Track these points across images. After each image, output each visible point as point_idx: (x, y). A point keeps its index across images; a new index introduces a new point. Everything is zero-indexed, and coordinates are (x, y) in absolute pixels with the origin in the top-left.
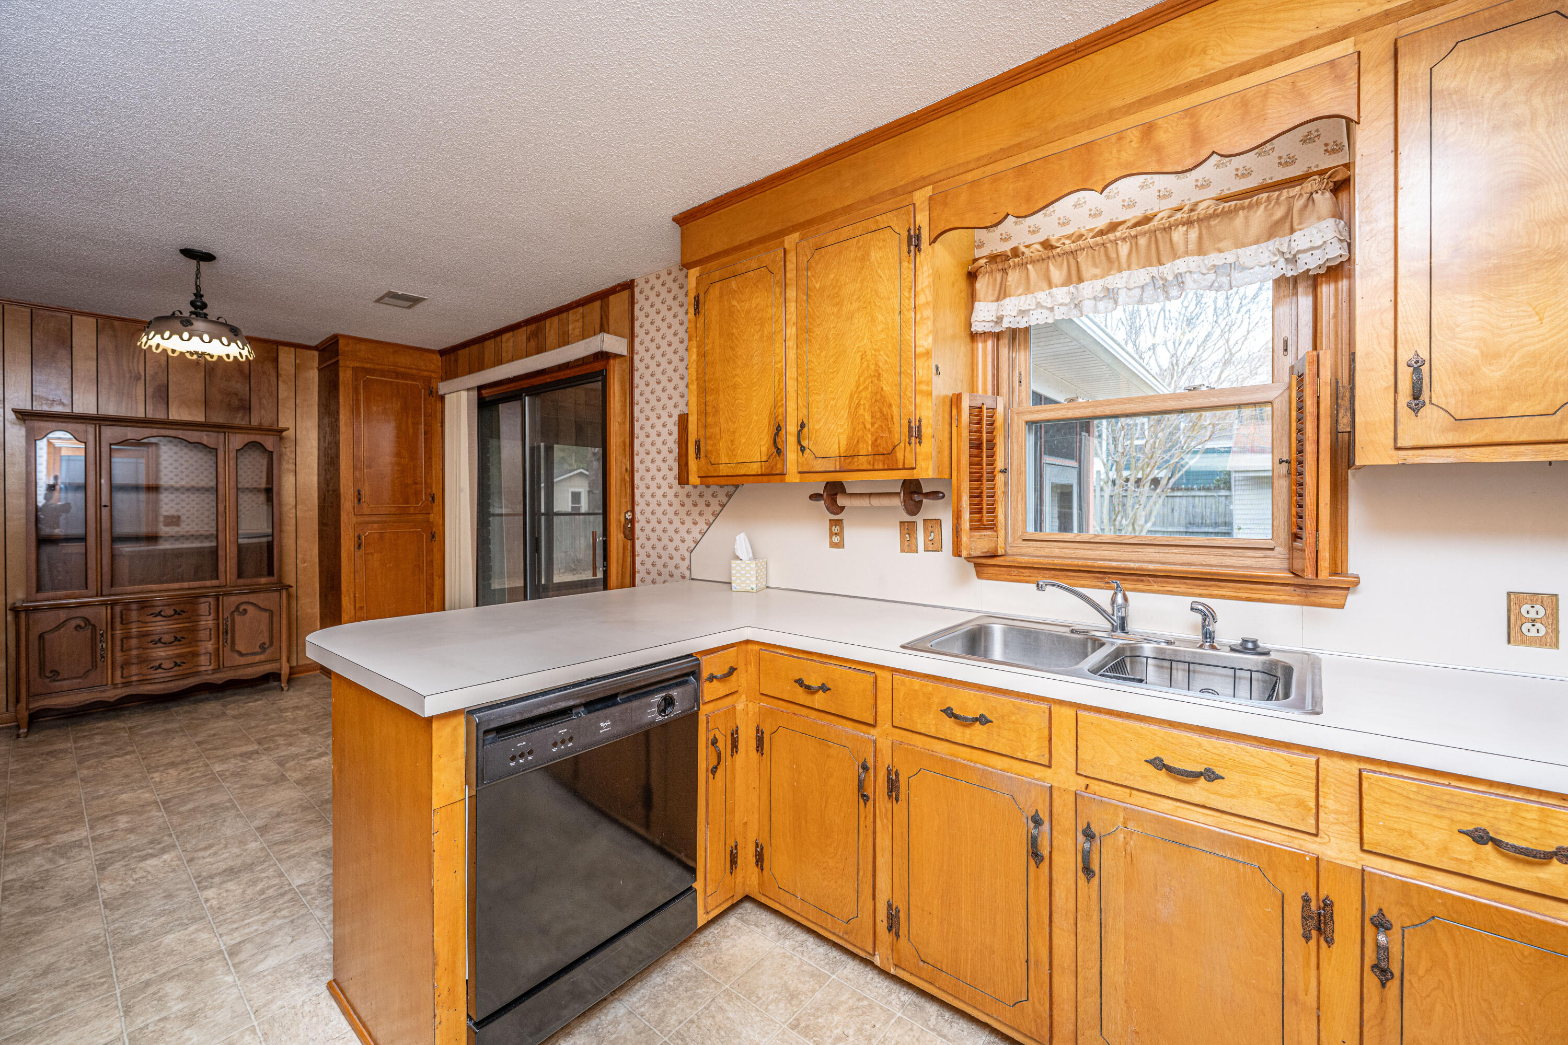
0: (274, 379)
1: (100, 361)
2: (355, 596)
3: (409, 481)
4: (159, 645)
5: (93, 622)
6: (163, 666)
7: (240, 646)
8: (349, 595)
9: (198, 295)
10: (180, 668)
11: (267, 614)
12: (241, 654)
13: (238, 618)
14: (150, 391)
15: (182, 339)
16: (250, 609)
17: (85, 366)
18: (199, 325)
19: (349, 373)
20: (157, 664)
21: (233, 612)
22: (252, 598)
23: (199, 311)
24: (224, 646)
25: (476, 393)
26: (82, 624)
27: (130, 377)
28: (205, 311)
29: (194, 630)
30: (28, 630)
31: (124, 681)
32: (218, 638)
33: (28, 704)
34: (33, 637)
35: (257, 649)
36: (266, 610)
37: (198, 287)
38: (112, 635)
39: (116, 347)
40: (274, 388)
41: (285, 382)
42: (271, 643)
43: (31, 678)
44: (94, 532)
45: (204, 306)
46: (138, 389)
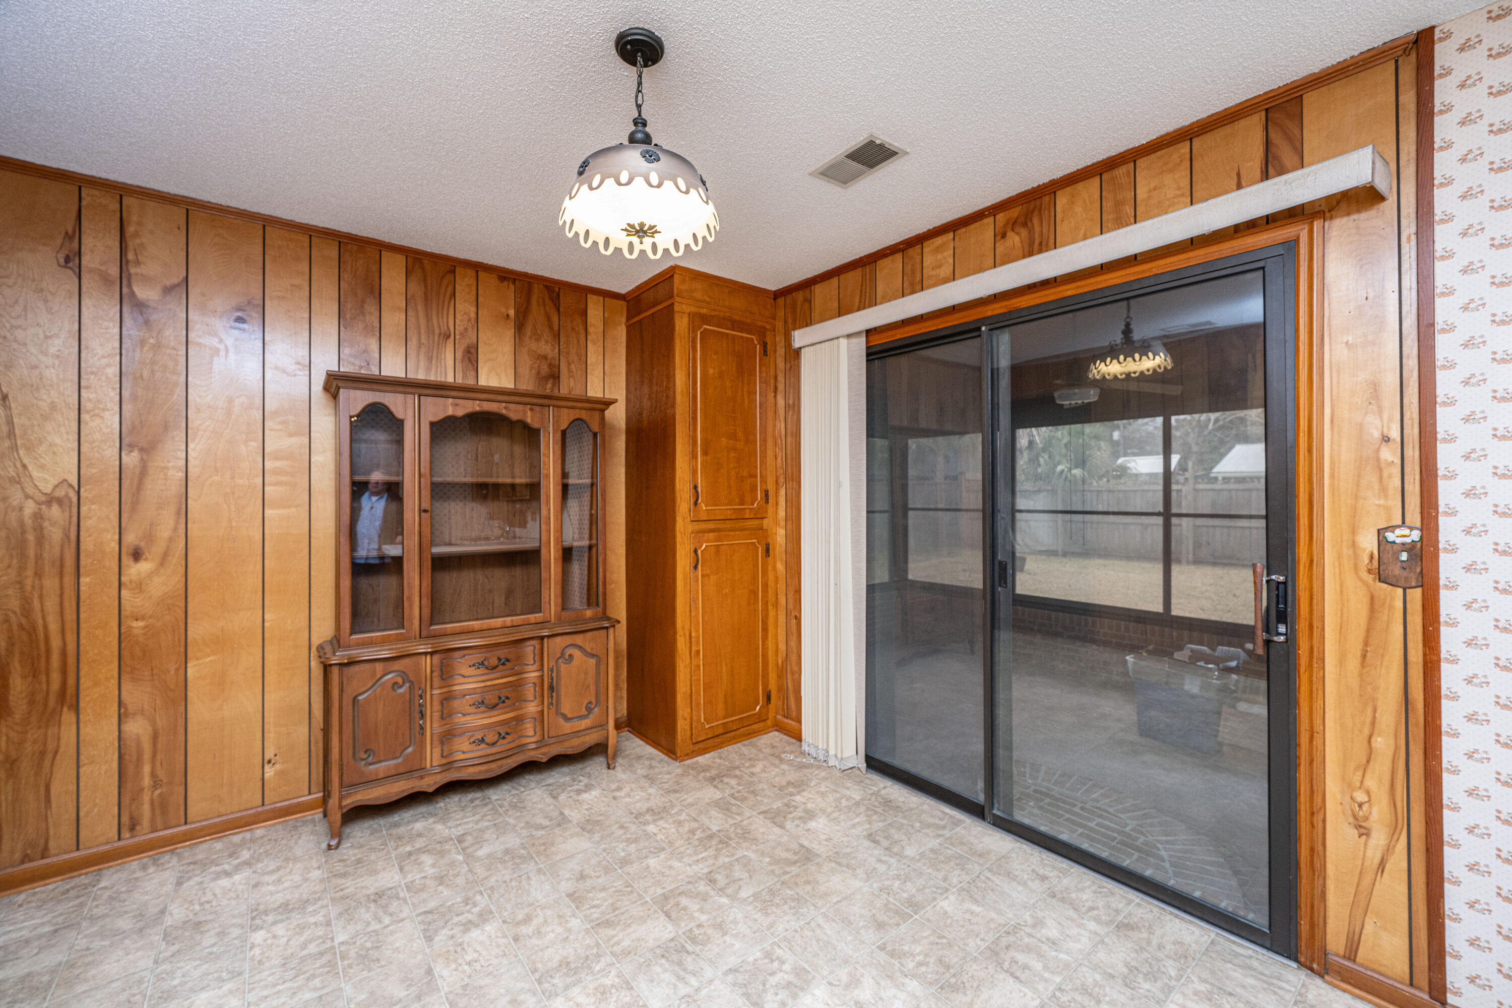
0: (583, 336)
1: (410, 313)
2: (690, 636)
3: (745, 474)
6: (486, 739)
7: (566, 708)
8: (685, 635)
10: (505, 741)
11: (593, 661)
12: (567, 719)
13: (563, 667)
14: (459, 355)
16: (577, 653)
17: (393, 319)
19: (686, 320)
21: (558, 659)
22: (578, 639)
24: (549, 708)
25: (863, 339)
26: (400, 680)
27: (440, 334)
29: (517, 686)
30: (341, 691)
31: (444, 761)
32: (543, 696)
33: (341, 799)
34: (347, 701)
35: (584, 712)
36: (593, 655)
39: (425, 293)
40: (583, 351)
41: (594, 343)
42: (598, 702)
43: (345, 761)
46: (447, 351)
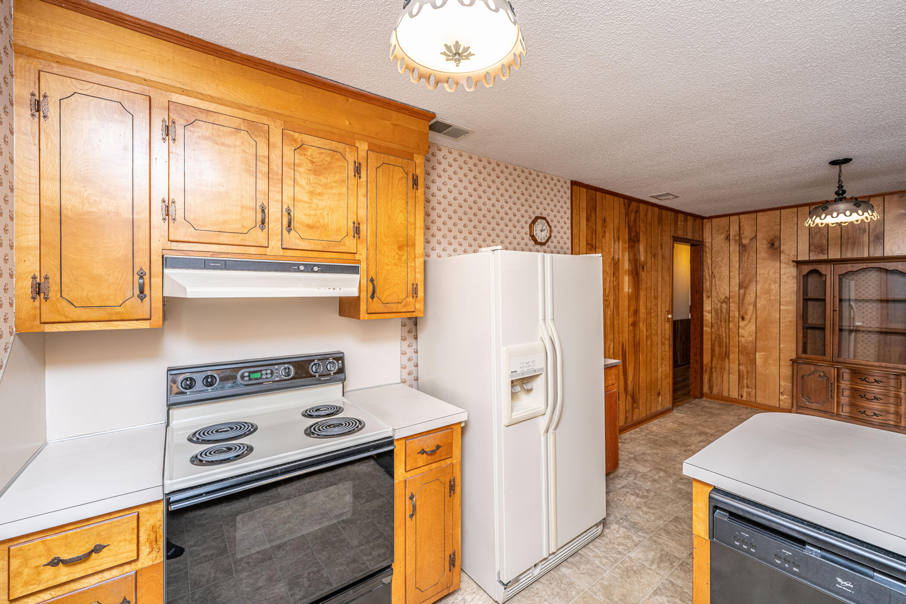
4: (864, 399)
5: (827, 375)
6: (866, 413)
9: (840, 187)
15: (833, 217)
18: (842, 206)
20: (863, 410)
23: (841, 196)
28: (844, 196)
34: (800, 376)
37: (840, 181)
38: (838, 386)
44: (829, 326)
45: (844, 192)
